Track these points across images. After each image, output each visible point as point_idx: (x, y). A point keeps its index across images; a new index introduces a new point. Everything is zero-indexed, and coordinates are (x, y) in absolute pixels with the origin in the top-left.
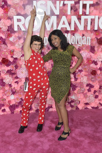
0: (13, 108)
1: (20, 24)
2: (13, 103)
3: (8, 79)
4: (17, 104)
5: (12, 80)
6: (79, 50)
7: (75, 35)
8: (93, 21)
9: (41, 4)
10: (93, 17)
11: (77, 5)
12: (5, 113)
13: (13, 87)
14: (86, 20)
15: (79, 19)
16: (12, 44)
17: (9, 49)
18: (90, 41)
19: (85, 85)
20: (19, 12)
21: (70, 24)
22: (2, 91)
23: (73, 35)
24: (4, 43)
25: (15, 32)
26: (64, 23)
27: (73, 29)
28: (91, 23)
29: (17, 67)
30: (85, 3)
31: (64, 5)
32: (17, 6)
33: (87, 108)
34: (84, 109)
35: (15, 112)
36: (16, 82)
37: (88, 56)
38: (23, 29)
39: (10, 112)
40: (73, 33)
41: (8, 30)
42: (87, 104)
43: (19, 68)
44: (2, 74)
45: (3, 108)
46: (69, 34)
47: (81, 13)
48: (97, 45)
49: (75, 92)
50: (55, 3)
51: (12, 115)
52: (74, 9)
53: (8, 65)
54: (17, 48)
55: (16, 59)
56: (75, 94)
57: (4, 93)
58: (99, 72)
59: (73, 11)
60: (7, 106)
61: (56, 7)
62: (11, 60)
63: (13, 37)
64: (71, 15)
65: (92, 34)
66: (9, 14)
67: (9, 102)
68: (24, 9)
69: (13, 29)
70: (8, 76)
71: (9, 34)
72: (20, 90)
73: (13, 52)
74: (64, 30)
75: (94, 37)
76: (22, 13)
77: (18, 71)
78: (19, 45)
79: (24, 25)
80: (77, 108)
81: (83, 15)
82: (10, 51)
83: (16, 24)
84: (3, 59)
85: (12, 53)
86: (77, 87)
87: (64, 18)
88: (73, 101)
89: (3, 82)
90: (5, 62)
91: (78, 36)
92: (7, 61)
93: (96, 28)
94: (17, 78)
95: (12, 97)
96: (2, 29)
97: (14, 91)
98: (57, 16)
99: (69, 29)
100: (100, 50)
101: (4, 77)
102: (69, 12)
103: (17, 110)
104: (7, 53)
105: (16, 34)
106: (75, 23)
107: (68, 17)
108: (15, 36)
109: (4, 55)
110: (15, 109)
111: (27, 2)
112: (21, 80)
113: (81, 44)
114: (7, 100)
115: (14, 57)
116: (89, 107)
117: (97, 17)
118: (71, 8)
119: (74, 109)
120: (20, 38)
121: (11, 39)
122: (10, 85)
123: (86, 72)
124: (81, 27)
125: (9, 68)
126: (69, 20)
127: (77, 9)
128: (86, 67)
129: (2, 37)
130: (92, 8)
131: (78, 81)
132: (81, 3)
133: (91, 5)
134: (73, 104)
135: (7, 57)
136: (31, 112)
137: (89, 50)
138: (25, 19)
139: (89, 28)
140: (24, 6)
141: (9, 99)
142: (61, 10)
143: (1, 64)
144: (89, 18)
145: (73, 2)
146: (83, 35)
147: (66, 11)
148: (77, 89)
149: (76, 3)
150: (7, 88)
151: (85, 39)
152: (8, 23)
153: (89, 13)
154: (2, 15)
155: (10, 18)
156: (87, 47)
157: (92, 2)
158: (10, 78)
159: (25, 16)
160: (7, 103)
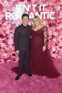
0: (6, 60)
1: (9, 16)
2: (6, 57)
3: (3, 45)
4: (8, 58)
5: (5, 46)
8: (46, 15)
9: (20, 6)
10: (46, 13)
11: (38, 7)
12: (2, 63)
13: (5, 49)
14: (43, 14)
15: (39, 13)
16: (5, 27)
18: (45, 25)
20: (8, 10)
24: (1, 26)
25: (6, 20)
26: (32, 16)
28: (46, 16)
29: (7, 39)
30: (42, 5)
31: (32, 6)
32: (7, 7)
35: (7, 62)
36: (7, 47)
38: (10, 19)
39: (4, 62)
41: (3, 20)
43: (8, 39)
47: (40, 11)
48: (49, 27)
50: (27, 6)
51: (6, 64)
52: (37, 9)
53: (3, 38)
54: (7, 29)
55: (7, 34)
58: (50, 41)
59: (36, 9)
60: (3, 59)
61: (27, 8)
62: (4, 35)
64: (35, 12)
65: (46, 21)
66: (3, 11)
67: (4, 57)
68: (11, 8)
69: (5, 19)
70: (3, 43)
71: (3, 22)
74: (32, 19)
75: (47, 23)
76: (10, 11)
77: (8, 41)
78: (9, 27)
79: (11, 17)
81: (41, 12)
82: (4, 31)
83: (7, 16)
85: (5, 31)
87: (32, 13)
92: (2, 35)
93: (48, 18)
94: (7, 44)
95: (5, 55)
97: (6, 51)
98: (28, 12)
100: (50, 29)
101: (1, 44)
102: (34, 10)
103: (8, 61)
104: (2, 32)
105: (7, 22)
107: (34, 13)
110: (7, 61)
111: (12, 5)
112: (10, 46)
114: (3, 56)
117: (48, 13)
118: (35, 8)
120: (9, 24)
121: (4, 24)
122: (4, 48)
125: (3, 39)
127: (38, 9)
130: (46, 8)
132: (40, 6)
133: (45, 7)
136: (15, 62)
139: (44, 18)
140: (11, 7)
141: (4, 55)
142: (30, 9)
144: (45, 13)
145: (36, 5)
147: (33, 10)
149: (37, 6)
150: (2, 50)
152: (3, 16)
153: (45, 11)
155: (4, 14)
157: (46, 5)
159: (12, 12)
160: (3, 58)
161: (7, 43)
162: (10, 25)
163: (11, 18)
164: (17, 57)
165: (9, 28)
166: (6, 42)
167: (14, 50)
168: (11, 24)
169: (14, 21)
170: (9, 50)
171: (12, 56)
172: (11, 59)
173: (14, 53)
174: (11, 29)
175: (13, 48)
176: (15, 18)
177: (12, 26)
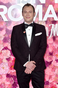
1: (2, 14)
20: (2, 1)
21: (57, 14)
38: (5, 19)
46: (57, 25)
74: (51, 20)
76: (5, 3)
79: (6, 15)
87: (51, 7)
112: (2, 77)
138: (8, 8)
159: (8, 5)
162: (4, 32)
163: (7, 18)
165: (2, 39)
168: (7, 31)
169: (12, 23)
174: (5, 40)
176: (15, 17)
177: (8, 34)
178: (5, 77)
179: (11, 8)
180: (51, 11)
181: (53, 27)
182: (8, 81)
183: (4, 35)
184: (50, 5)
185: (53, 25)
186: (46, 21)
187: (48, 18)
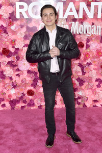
0: (13, 103)
1: (23, 11)
2: (14, 97)
3: (9, 71)
4: (18, 99)
5: (13, 73)
6: (88, 40)
7: (84, 23)
12: (5, 108)
13: (13, 81)
14: (96, 7)
15: (89, 5)
16: (14, 33)
17: (10, 39)
18: (100, 30)
19: (94, 80)
21: (78, 11)
22: (2, 84)
23: (82, 23)
24: (5, 32)
25: (17, 20)
26: (71, 10)
27: (81, 17)
29: (18, 58)
33: (95, 106)
34: (92, 106)
35: (16, 108)
36: (17, 75)
37: (98, 48)
38: (26, 17)
39: (10, 108)
40: (82, 21)
41: (10, 18)
42: (96, 101)
43: (20, 59)
44: (2, 66)
45: (2, 103)
46: (77, 23)
49: (83, 87)
51: (13, 110)
53: (9, 56)
54: (19, 37)
55: (17, 49)
56: (82, 89)
57: (4, 86)
60: (7, 100)
62: (12, 50)
63: (15, 25)
64: (79, 1)
67: (10, 96)
69: (15, 17)
70: (9, 67)
71: (10, 22)
72: (21, 84)
73: (15, 41)
74: (72, 18)
77: (20, 63)
78: (21, 34)
79: (27, 12)
80: (85, 106)
81: (93, 1)
82: (12, 41)
83: (18, 11)
84: (4, 49)
85: (13, 42)
86: (85, 82)
87: (71, 5)
88: (79, 98)
89: (3, 74)
90: (6, 52)
91: (87, 25)
92: (8, 51)
94: (18, 70)
95: (13, 91)
96: (3, 17)
97: (15, 84)
98: (64, 2)
99: (76, 17)
101: (4, 69)
103: (17, 105)
104: (8, 43)
105: (18, 22)
106: (84, 11)
107: (76, 3)
108: (17, 25)
109: (5, 45)
110: (15, 104)
112: (23, 73)
113: (90, 34)
114: (7, 95)
115: (16, 47)
116: (98, 105)
119: (81, 106)
120: (22, 27)
121: (13, 28)
122: (11, 78)
123: (95, 65)
124: (90, 15)
125: (10, 59)
126: (77, 7)
128: (96, 59)
129: (2, 26)
131: (86, 75)
134: (79, 101)
135: (8, 47)
136: (32, 108)
137: (99, 41)
138: (28, 5)
141: (9, 93)
143: (2, 55)
146: (93, 24)
148: (85, 84)
150: (7, 81)
151: (95, 28)
152: (10, 10)
154: (4, 1)
155: (12, 5)
156: (97, 37)
158: (11, 70)
159: (29, 3)
160: (7, 98)
161: (16, 68)
162: (24, 30)
163: (28, 15)
164: (36, 97)
165: (23, 36)
166: (15, 66)
167: (32, 82)
169: (33, 20)
170: (20, 82)
171: (26, 95)
172: (25, 102)
173: (32, 88)
174: (26, 37)
175: (29, 79)
176: (36, 15)
177: (28, 31)
178: (26, 73)
179: (32, 5)
180: (71, 9)
181: (73, 25)
182: (29, 77)
183: (25, 33)
184: (70, 3)
185: (73, 22)
186: (66, 19)
187: (69, 16)
